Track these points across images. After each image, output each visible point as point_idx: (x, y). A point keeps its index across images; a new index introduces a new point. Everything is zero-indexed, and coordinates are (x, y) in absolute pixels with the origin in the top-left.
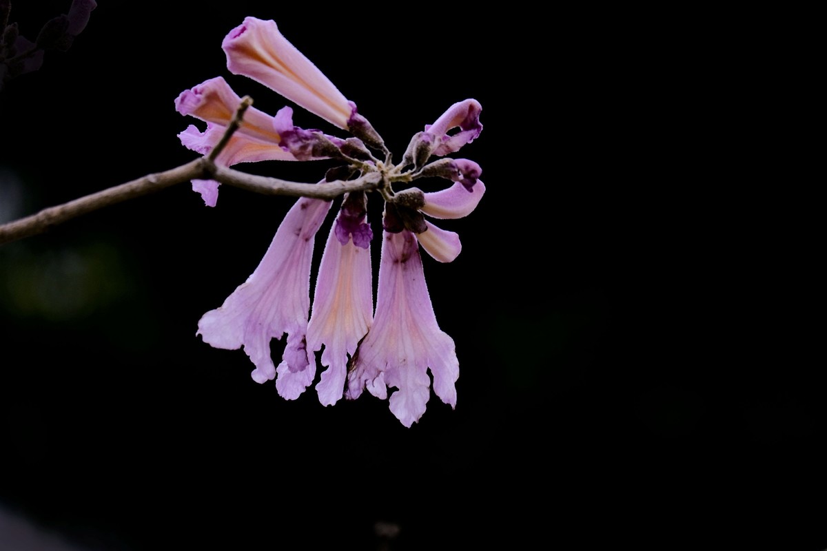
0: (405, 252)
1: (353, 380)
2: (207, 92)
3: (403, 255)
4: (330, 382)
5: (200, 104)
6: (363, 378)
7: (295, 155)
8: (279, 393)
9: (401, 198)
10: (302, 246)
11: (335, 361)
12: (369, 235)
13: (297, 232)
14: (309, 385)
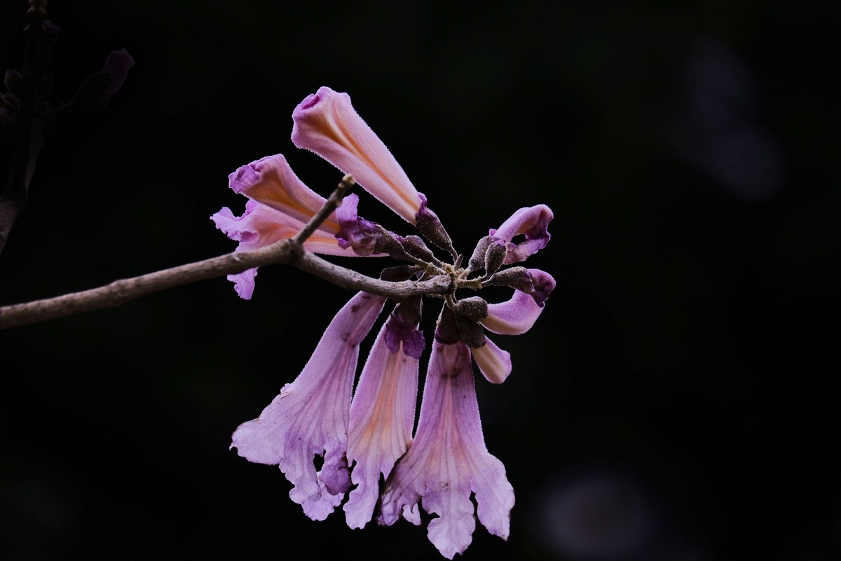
0: (458, 366)
1: (386, 504)
2: (266, 169)
3: (455, 369)
4: (360, 503)
5: (256, 182)
6: (400, 503)
7: (355, 249)
8: (304, 512)
9: (465, 305)
10: (348, 352)
11: (367, 480)
12: (421, 344)
13: (344, 337)
14: (338, 505)
